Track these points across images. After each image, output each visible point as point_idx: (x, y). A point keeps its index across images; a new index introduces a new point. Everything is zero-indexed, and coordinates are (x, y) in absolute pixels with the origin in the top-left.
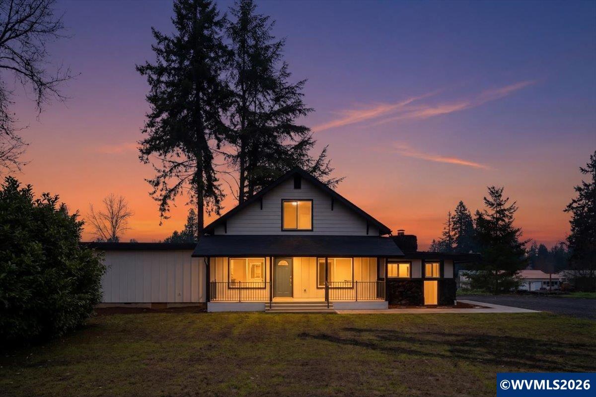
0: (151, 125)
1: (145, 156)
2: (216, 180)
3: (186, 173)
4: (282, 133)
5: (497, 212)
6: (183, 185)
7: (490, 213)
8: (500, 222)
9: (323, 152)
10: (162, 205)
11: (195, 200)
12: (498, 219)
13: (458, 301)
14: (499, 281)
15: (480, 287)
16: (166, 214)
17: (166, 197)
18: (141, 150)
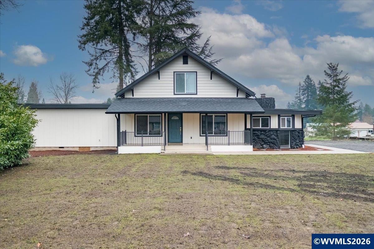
0: (87, 24)
1: (83, 46)
2: (132, 62)
3: (112, 57)
4: (178, 28)
5: (334, 81)
6: (109, 65)
7: (328, 82)
8: (336, 88)
9: (207, 41)
10: (95, 79)
11: (117, 75)
12: (335, 86)
13: (305, 145)
14: (336, 131)
15: (322, 135)
16: (97, 85)
17: (98, 73)
18: (80, 42)
